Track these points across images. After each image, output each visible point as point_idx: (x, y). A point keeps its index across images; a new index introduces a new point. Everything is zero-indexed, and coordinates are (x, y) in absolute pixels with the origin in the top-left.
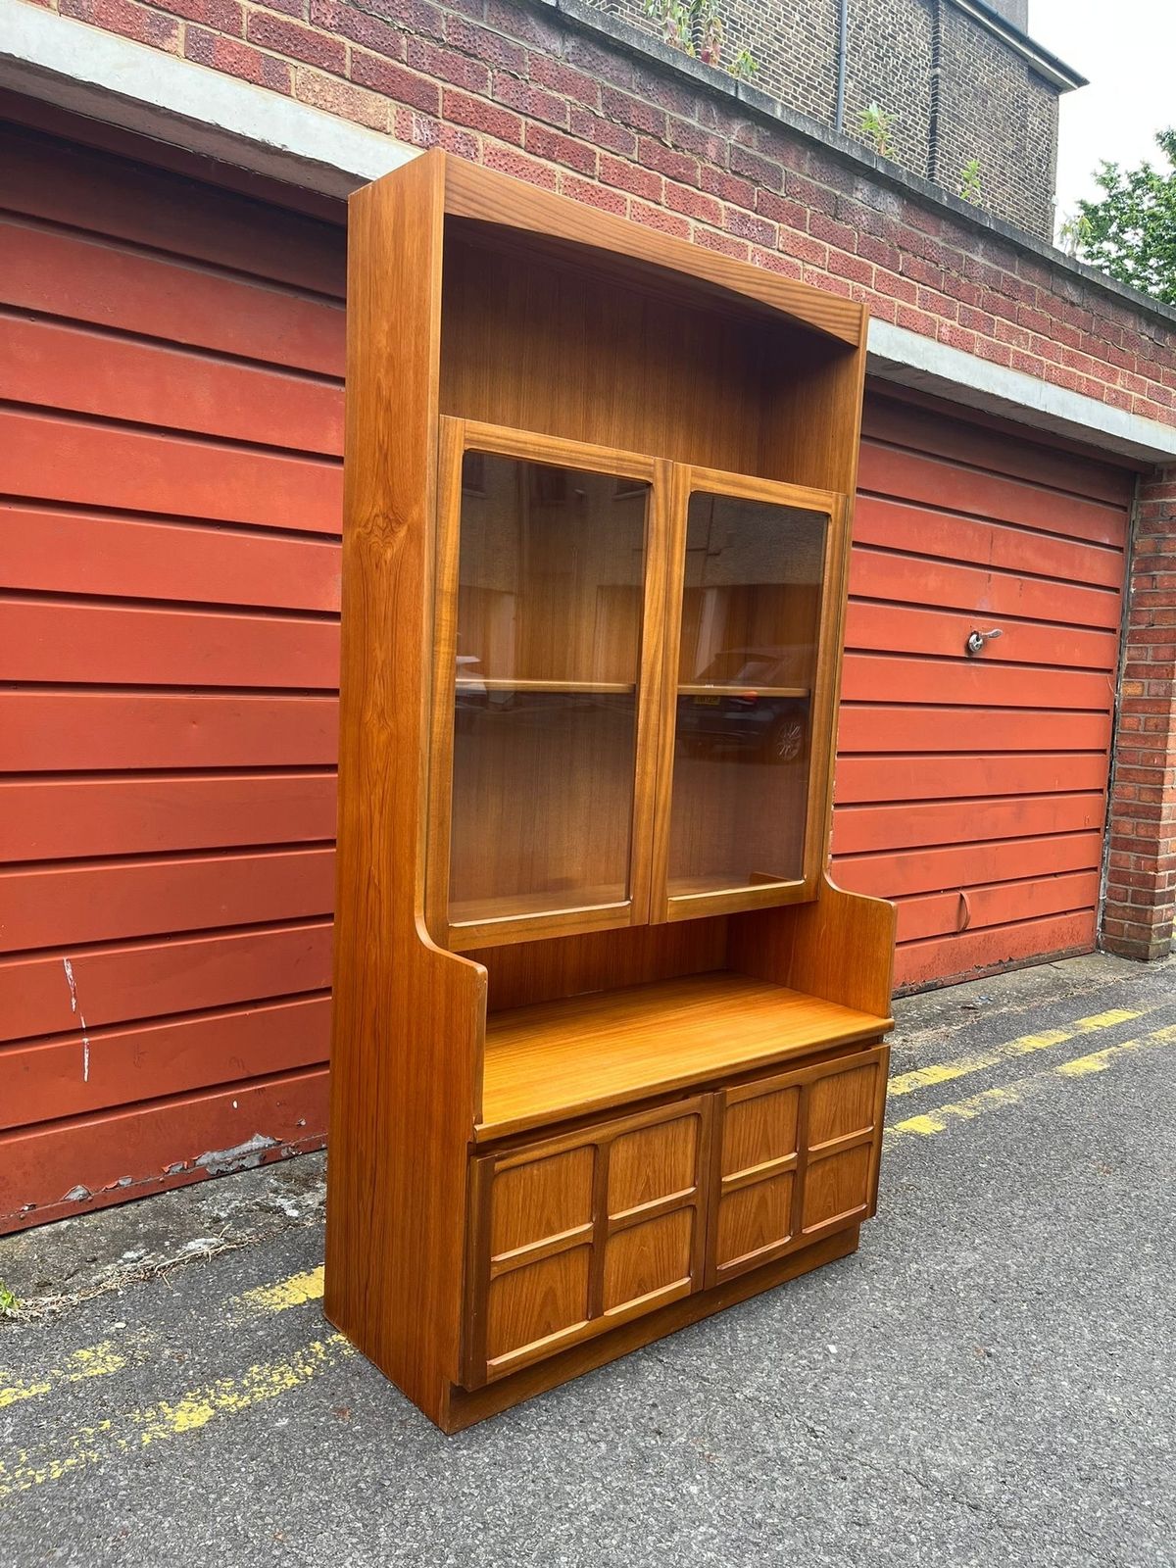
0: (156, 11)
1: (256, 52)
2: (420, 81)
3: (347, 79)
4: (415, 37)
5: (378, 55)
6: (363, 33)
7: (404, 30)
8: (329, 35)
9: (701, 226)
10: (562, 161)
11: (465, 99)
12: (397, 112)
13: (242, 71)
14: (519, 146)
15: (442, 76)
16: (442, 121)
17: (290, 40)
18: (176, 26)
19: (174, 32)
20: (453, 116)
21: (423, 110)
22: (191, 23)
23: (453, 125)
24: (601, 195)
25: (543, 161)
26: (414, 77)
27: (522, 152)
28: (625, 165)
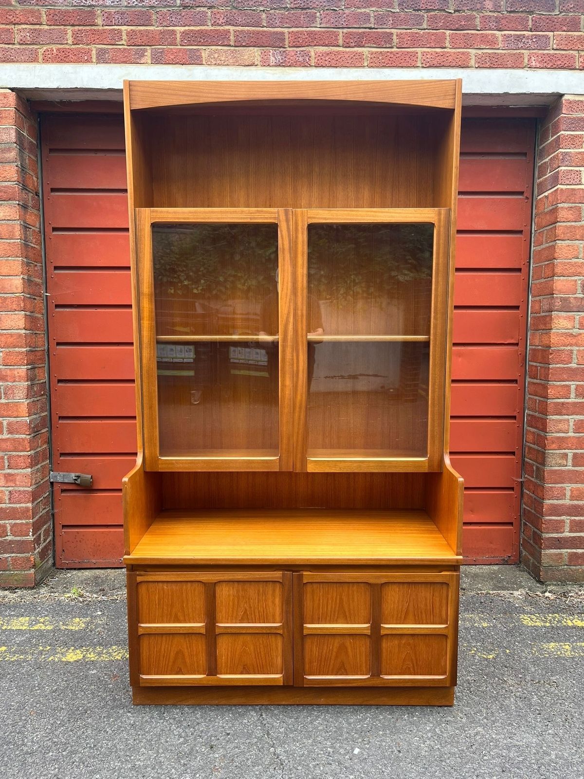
0: (137, 47)
1: (184, 49)
2: (274, 32)
3: (232, 46)
4: (271, 12)
5: (249, 28)
6: (240, 20)
7: (264, 10)
8: (222, 28)
9: (480, 52)
10: (369, 45)
11: (301, 33)
12: (262, 53)
13: (178, 61)
14: (338, 46)
15: (287, 25)
16: (288, 49)
17: (201, 37)
18: (145, 51)
19: (146, 54)
20: (294, 44)
21: (276, 47)
22: (153, 47)
23: (295, 49)
24: (398, 56)
25: (356, 49)
26: (270, 32)
27: (341, 49)
28: (416, 33)
